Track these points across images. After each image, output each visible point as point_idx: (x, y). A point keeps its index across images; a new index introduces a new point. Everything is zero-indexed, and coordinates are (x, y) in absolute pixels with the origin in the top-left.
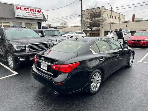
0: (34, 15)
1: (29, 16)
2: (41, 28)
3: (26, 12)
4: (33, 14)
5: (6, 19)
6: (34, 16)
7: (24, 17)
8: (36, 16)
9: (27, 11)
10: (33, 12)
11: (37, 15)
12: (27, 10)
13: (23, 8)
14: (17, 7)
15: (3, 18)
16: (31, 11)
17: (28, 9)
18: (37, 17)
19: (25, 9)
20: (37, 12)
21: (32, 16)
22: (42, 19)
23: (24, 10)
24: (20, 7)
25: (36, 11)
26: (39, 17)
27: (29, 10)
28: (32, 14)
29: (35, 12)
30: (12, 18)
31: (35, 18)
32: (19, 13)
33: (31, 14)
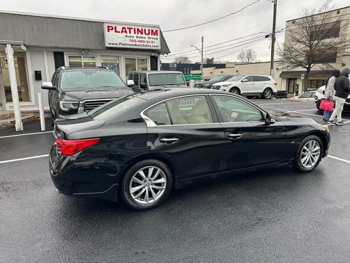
0: (141, 41)
1: (131, 43)
2: (157, 69)
3: (126, 36)
4: (140, 39)
5: (88, 50)
6: (142, 44)
7: (121, 46)
8: (145, 44)
9: (128, 34)
10: (140, 35)
11: (149, 40)
12: (128, 30)
13: (119, 29)
14: (108, 27)
15: (84, 50)
16: (135, 33)
17: (130, 29)
18: (149, 44)
19: (124, 30)
20: (149, 34)
21: (138, 43)
22: (159, 48)
23: (122, 32)
24: (114, 26)
25: (147, 32)
26: (152, 45)
27: (132, 31)
28: (137, 40)
29: (144, 35)
30: (99, 48)
31: (143, 47)
32: (112, 39)
33: (135, 38)
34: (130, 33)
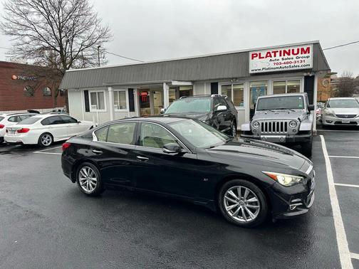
0: (288, 63)
1: (276, 66)
3: (271, 60)
4: (287, 61)
5: (236, 78)
6: (288, 65)
7: (264, 71)
8: (292, 65)
9: (273, 58)
10: (286, 56)
11: (297, 60)
12: (273, 54)
13: (264, 54)
14: (253, 55)
15: (232, 79)
16: (280, 55)
17: (275, 52)
18: (296, 64)
19: (269, 55)
20: (298, 54)
21: (283, 66)
22: (311, 67)
23: (267, 56)
24: (258, 53)
25: (296, 52)
26: (300, 64)
27: (278, 54)
28: (283, 62)
29: (291, 56)
31: (289, 69)
32: (256, 65)
33: (281, 61)
34: (275, 56)
